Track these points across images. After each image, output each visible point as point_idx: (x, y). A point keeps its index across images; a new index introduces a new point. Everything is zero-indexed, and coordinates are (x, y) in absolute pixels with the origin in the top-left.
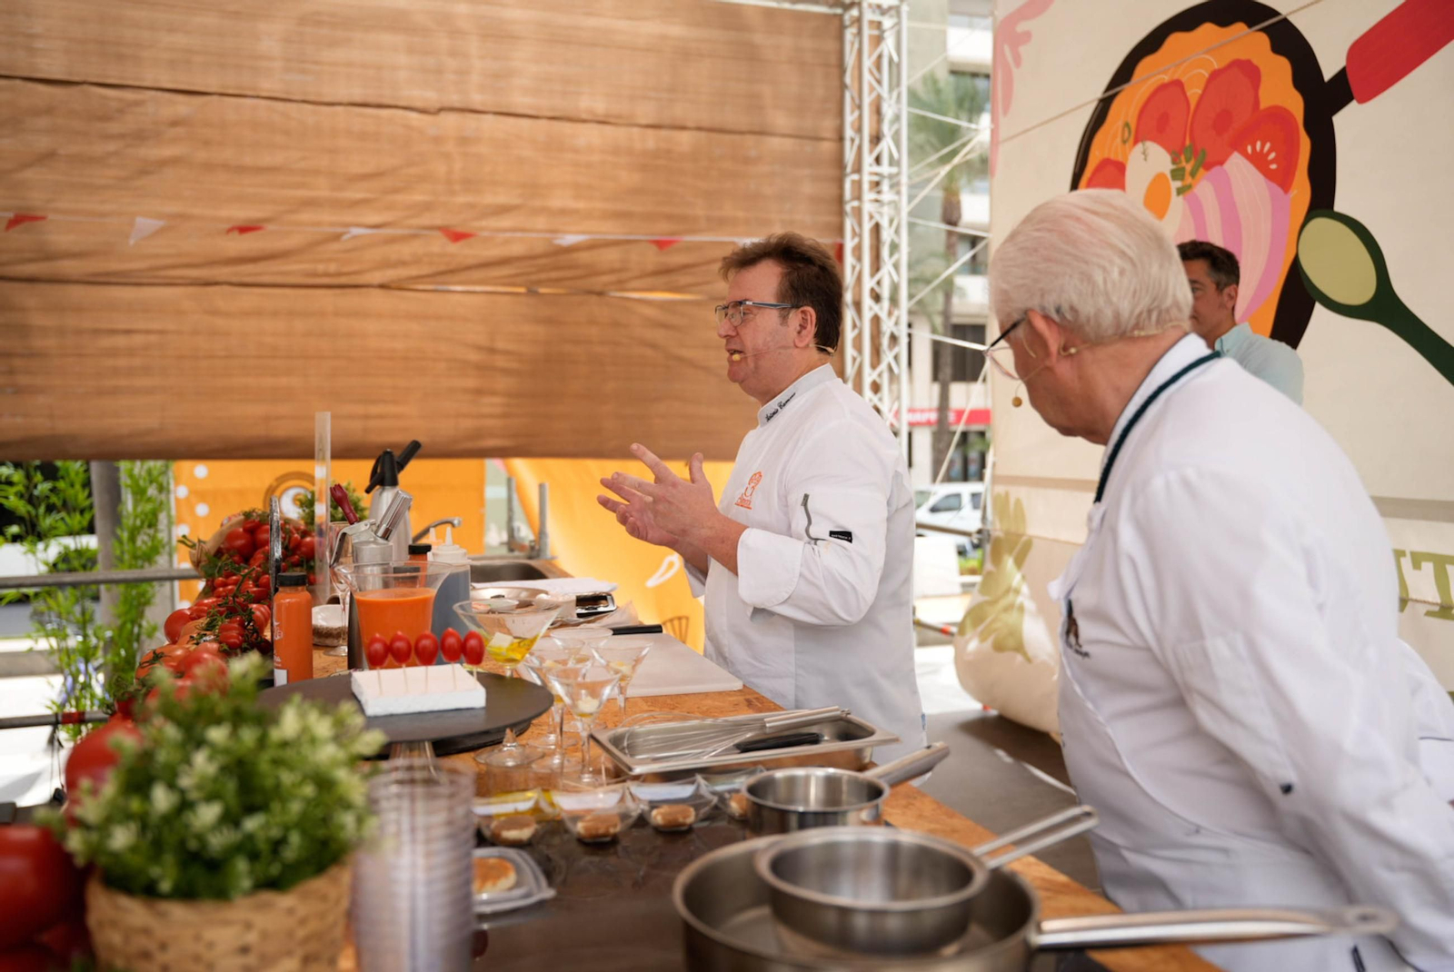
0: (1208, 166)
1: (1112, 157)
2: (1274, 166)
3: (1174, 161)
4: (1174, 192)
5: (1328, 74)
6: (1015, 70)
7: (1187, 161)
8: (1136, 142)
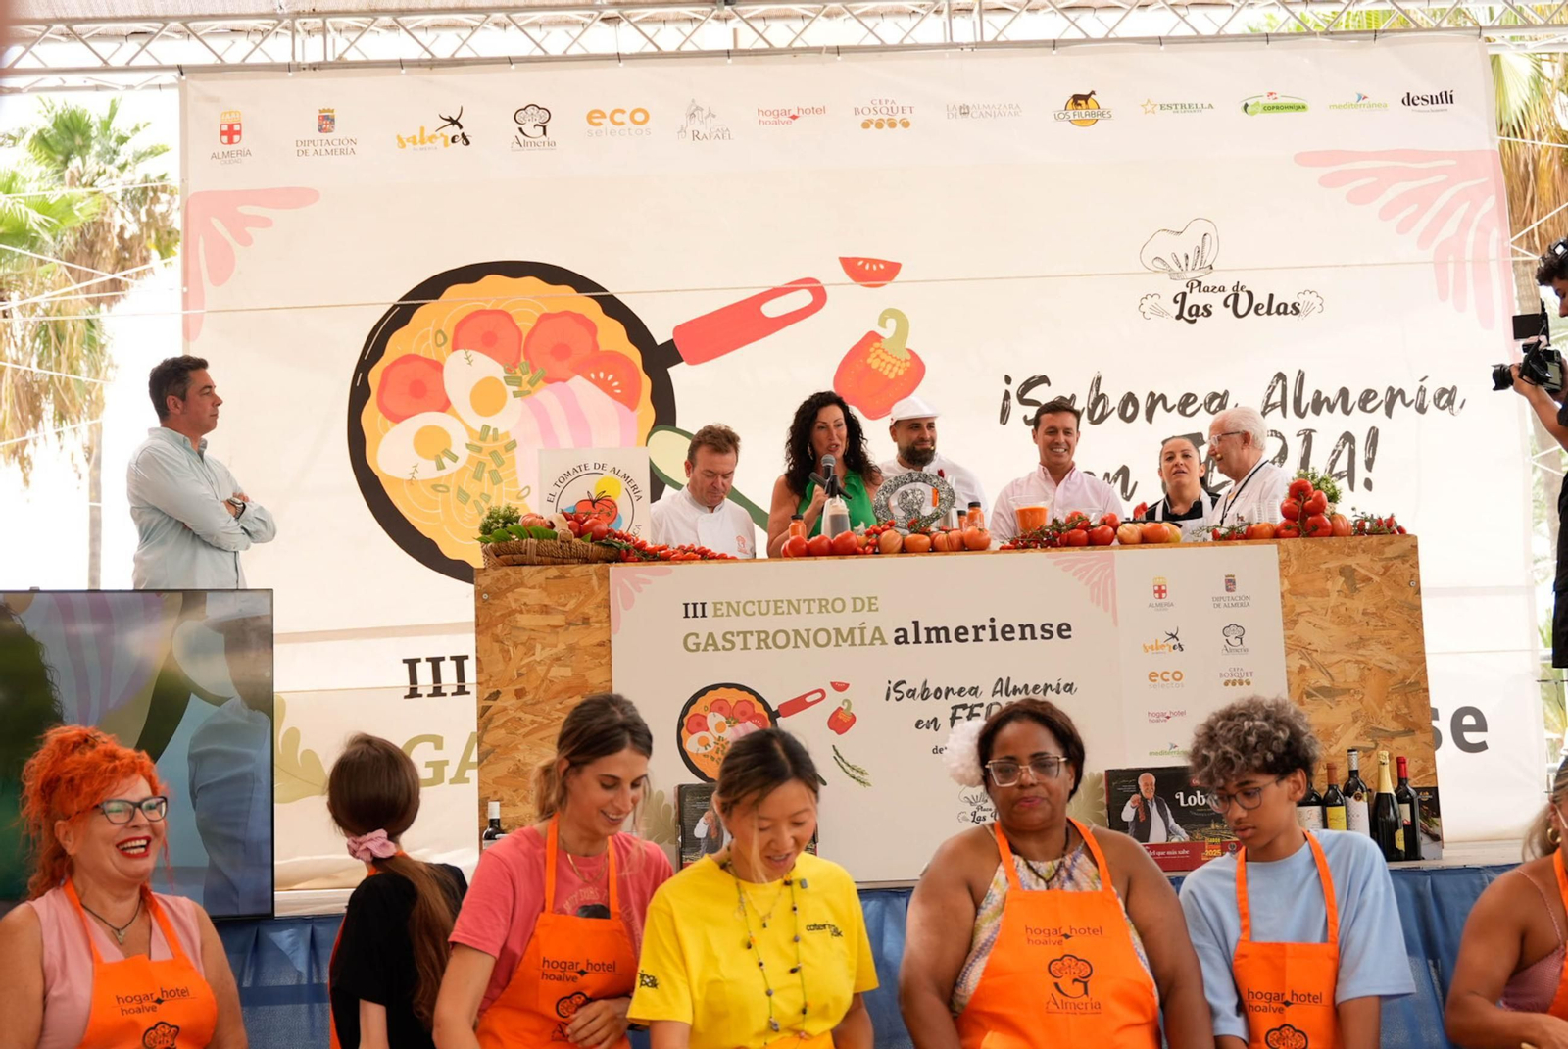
0: (549, 381)
1: (422, 354)
2: (619, 391)
3: (508, 370)
4: (510, 395)
5: (659, 341)
6: (237, 248)
7: (524, 374)
8: (455, 348)
